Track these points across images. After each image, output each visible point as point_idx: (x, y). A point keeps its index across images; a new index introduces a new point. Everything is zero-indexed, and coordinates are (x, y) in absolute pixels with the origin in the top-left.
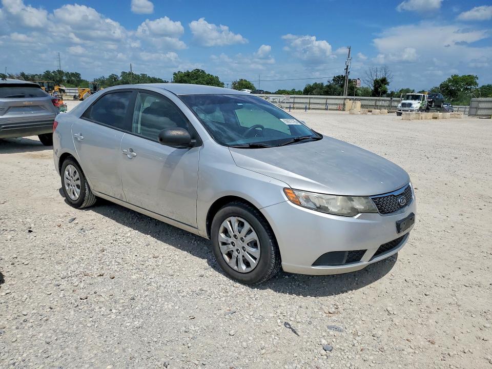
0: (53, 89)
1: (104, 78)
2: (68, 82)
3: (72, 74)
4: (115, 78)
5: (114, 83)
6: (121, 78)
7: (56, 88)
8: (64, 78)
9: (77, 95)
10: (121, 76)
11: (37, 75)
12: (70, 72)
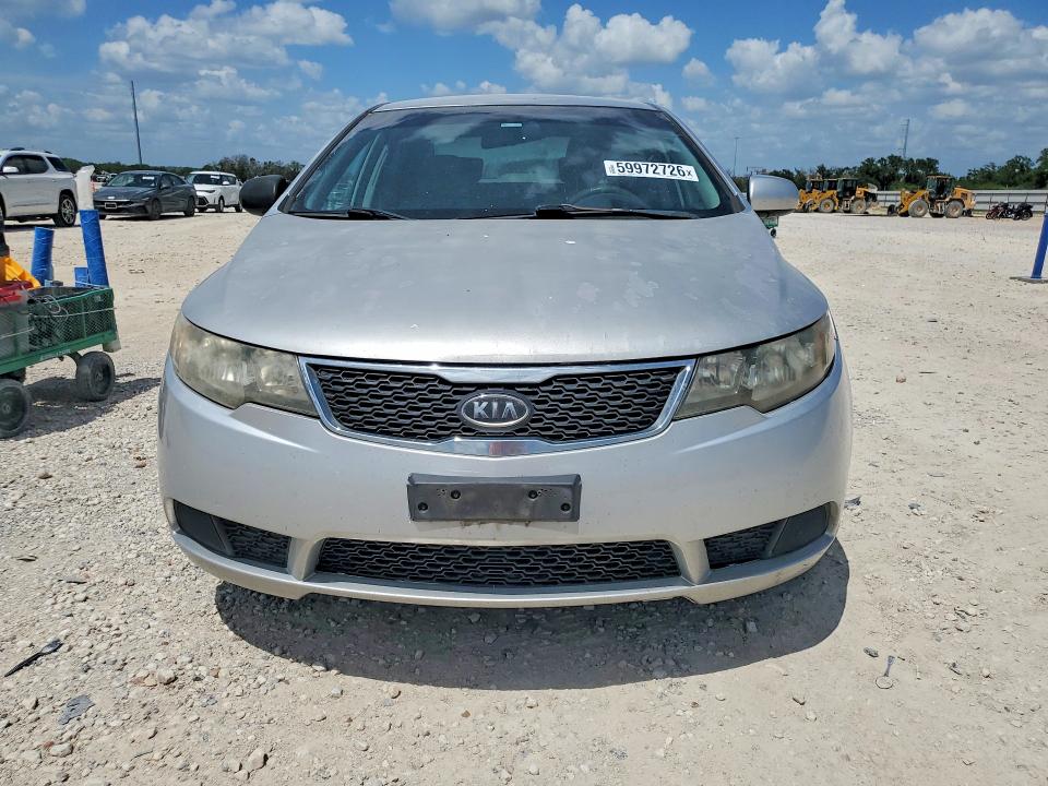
0: (853, 193)
1: (994, 167)
2: (909, 179)
3: (921, 163)
4: (1022, 166)
5: (1017, 178)
6: (1037, 166)
7: (859, 191)
8: (901, 172)
9: (897, 205)
10: (1041, 159)
11: (847, 168)
12: (915, 160)
